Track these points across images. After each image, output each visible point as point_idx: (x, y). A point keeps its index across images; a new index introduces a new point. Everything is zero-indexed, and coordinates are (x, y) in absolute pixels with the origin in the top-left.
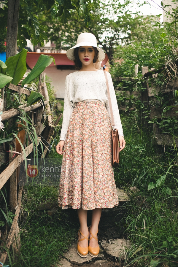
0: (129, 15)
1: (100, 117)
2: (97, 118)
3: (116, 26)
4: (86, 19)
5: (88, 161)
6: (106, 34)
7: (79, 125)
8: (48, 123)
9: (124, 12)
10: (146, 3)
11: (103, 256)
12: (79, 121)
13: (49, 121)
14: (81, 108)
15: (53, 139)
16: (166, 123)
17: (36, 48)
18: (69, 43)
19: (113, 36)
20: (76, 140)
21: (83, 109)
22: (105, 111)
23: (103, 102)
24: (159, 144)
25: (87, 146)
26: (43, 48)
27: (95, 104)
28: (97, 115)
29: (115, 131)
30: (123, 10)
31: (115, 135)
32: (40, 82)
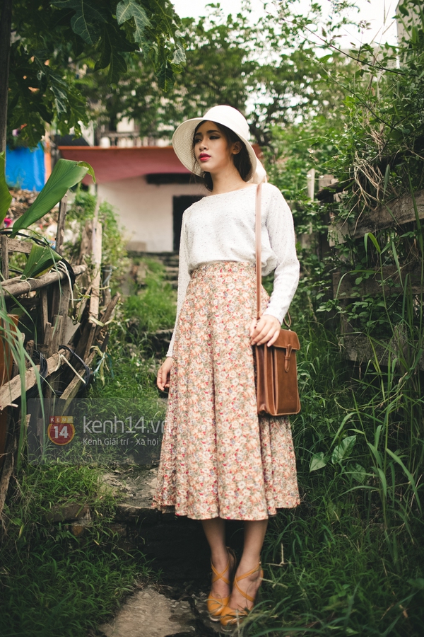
0: (310, 51)
1: (229, 298)
2: (221, 302)
3: (280, 78)
4: (162, 73)
5: (199, 407)
6: (258, 98)
7: (190, 324)
8: (88, 316)
9: (296, 44)
10: (348, 22)
11: (194, 629)
12: (189, 313)
13: (91, 311)
15: (101, 353)
16: (360, 309)
17: (99, 136)
18: (171, 121)
19: (272, 101)
20: (183, 357)
24: (352, 359)
25: (197, 371)
26: (116, 135)
27: (221, 271)
28: (222, 294)
30: (293, 40)
32: (61, 221)
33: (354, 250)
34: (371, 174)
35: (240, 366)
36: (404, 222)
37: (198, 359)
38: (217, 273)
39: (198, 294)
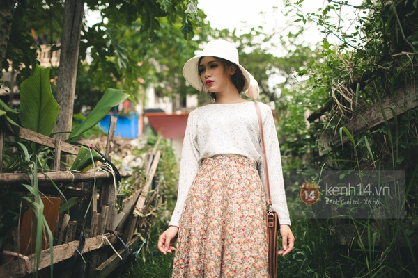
1: (243, 185)
2: (236, 187)
7: (204, 201)
8: (134, 210)
12: (203, 192)
13: (137, 206)
14: (208, 168)
15: (142, 239)
17: (175, 110)
20: (197, 229)
21: (211, 170)
22: (254, 175)
23: (252, 159)
24: (342, 244)
27: (235, 163)
28: (237, 181)
29: (272, 216)
31: (272, 223)
32: (110, 135)
33: (337, 154)
34: (346, 93)
35: (252, 241)
36: (375, 125)
37: (215, 231)
38: (232, 163)
39: (215, 177)
